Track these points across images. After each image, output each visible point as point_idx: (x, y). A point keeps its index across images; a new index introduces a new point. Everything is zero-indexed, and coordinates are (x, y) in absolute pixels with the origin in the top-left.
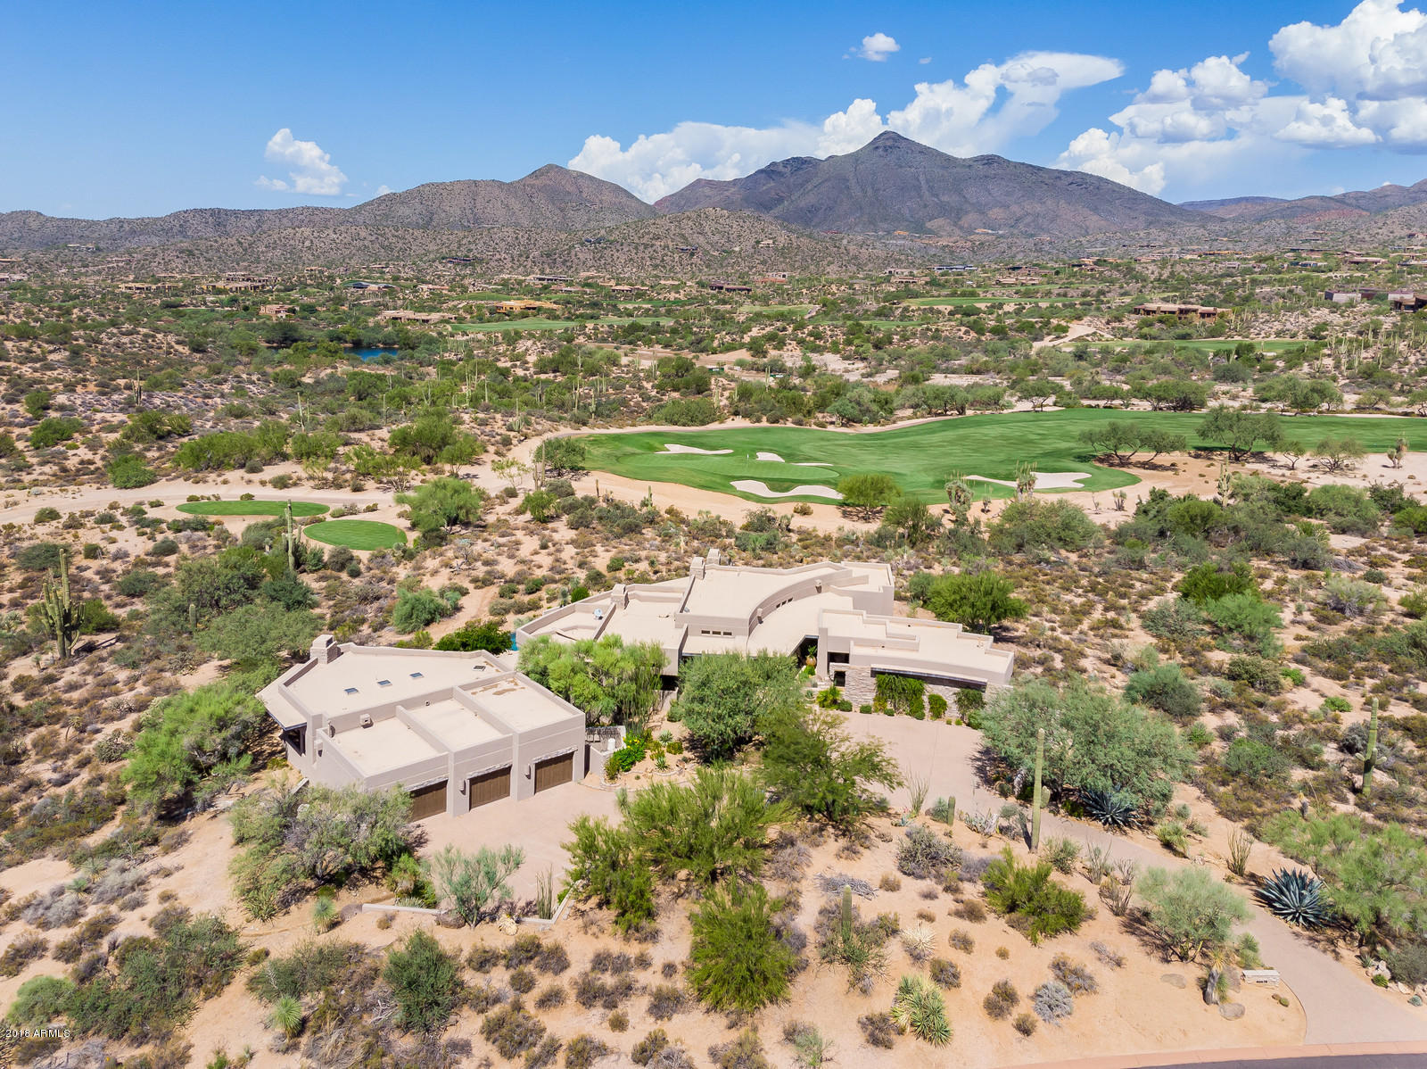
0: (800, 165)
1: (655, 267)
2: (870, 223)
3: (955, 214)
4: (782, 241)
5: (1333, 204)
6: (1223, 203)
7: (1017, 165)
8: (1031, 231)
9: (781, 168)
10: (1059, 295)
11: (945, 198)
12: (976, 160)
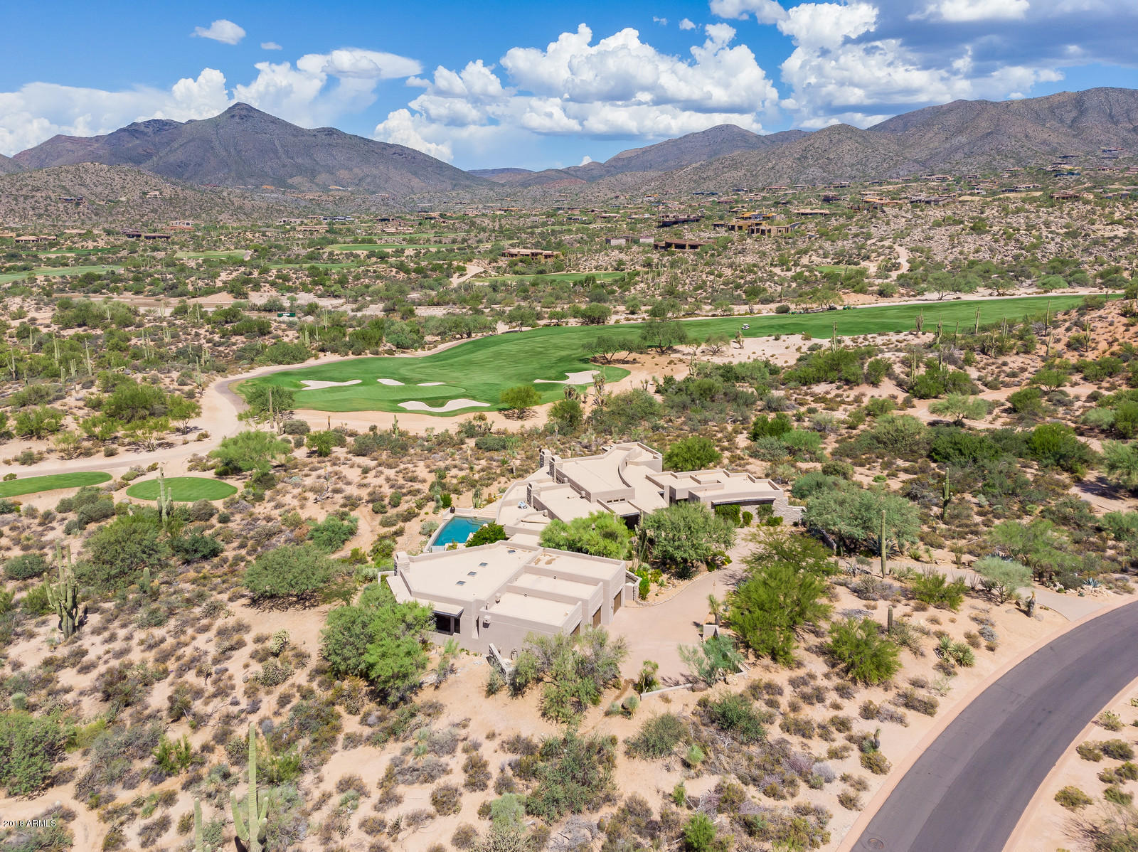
0: (161, 126)
1: (40, 216)
2: (239, 178)
3: (312, 174)
4: (168, 192)
5: (563, 175)
6: (494, 171)
7: (351, 137)
8: (372, 189)
9: (142, 128)
10: (436, 242)
11: (299, 160)
12: (319, 131)
